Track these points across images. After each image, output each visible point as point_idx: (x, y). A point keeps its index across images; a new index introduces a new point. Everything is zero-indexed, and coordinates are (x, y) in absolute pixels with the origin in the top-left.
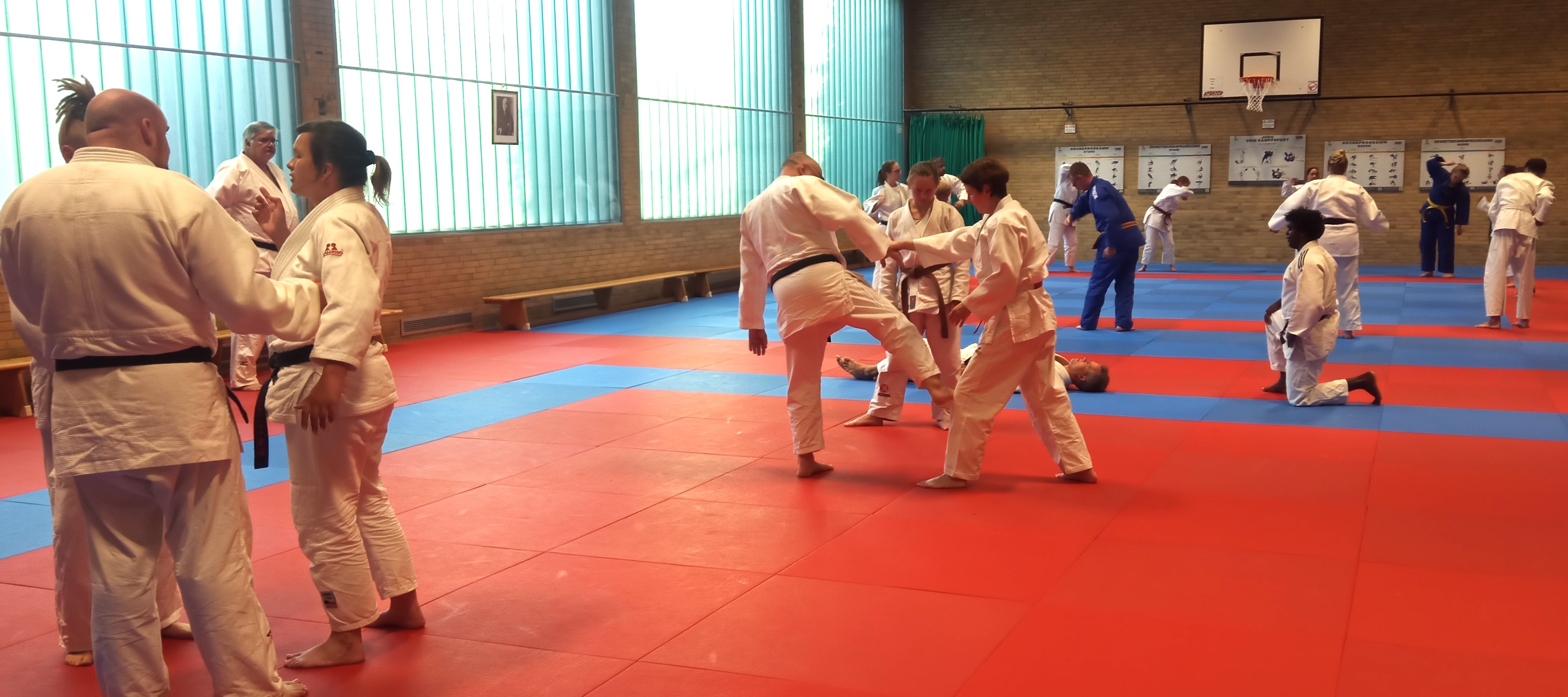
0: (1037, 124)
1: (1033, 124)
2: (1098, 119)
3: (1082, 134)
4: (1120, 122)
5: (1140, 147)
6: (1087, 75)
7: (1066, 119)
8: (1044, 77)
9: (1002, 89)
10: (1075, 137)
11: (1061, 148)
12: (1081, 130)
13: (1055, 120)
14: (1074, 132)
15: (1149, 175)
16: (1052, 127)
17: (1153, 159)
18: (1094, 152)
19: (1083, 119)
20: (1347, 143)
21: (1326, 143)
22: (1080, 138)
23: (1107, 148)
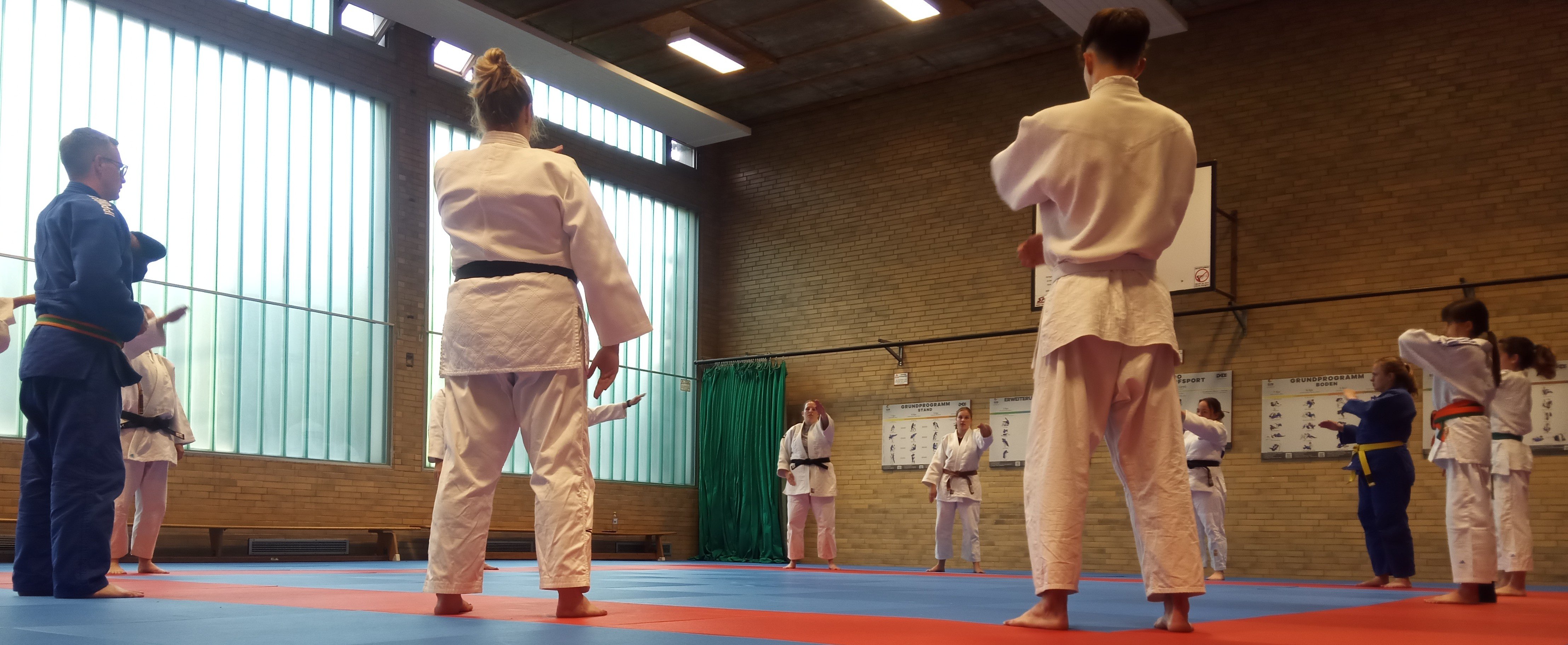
0: (861, 374)
1: (856, 375)
2: (937, 363)
3: (916, 385)
4: (966, 366)
5: (992, 401)
6: (923, 303)
7: (895, 367)
8: (870, 309)
9: (820, 330)
10: (907, 390)
11: (890, 406)
12: (915, 380)
13: (883, 367)
14: (906, 383)
15: (1004, 441)
16: (878, 378)
17: (1010, 418)
18: (931, 410)
19: (918, 364)
20: (1298, 381)
21: (1265, 383)
22: (913, 391)
23: (948, 404)
